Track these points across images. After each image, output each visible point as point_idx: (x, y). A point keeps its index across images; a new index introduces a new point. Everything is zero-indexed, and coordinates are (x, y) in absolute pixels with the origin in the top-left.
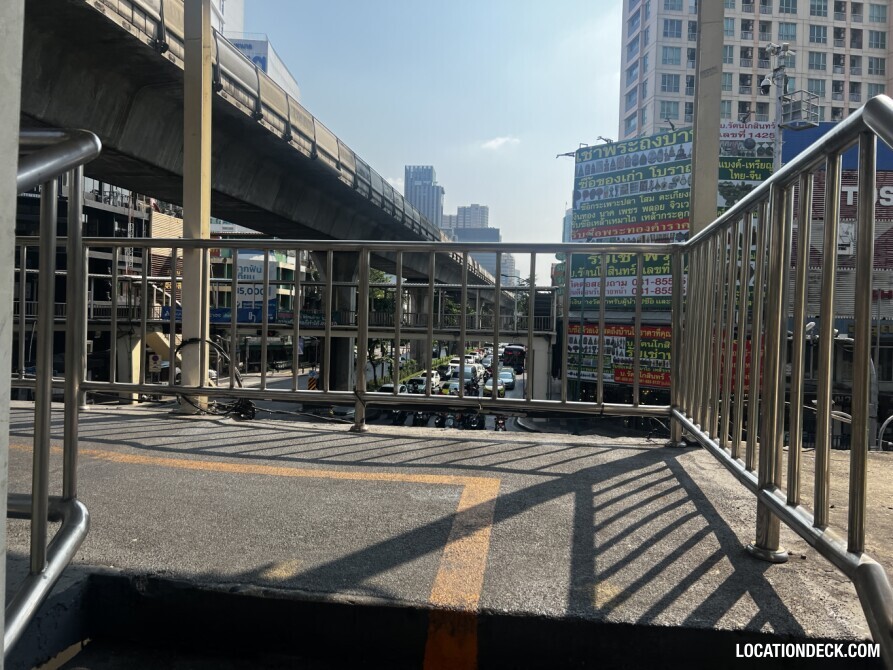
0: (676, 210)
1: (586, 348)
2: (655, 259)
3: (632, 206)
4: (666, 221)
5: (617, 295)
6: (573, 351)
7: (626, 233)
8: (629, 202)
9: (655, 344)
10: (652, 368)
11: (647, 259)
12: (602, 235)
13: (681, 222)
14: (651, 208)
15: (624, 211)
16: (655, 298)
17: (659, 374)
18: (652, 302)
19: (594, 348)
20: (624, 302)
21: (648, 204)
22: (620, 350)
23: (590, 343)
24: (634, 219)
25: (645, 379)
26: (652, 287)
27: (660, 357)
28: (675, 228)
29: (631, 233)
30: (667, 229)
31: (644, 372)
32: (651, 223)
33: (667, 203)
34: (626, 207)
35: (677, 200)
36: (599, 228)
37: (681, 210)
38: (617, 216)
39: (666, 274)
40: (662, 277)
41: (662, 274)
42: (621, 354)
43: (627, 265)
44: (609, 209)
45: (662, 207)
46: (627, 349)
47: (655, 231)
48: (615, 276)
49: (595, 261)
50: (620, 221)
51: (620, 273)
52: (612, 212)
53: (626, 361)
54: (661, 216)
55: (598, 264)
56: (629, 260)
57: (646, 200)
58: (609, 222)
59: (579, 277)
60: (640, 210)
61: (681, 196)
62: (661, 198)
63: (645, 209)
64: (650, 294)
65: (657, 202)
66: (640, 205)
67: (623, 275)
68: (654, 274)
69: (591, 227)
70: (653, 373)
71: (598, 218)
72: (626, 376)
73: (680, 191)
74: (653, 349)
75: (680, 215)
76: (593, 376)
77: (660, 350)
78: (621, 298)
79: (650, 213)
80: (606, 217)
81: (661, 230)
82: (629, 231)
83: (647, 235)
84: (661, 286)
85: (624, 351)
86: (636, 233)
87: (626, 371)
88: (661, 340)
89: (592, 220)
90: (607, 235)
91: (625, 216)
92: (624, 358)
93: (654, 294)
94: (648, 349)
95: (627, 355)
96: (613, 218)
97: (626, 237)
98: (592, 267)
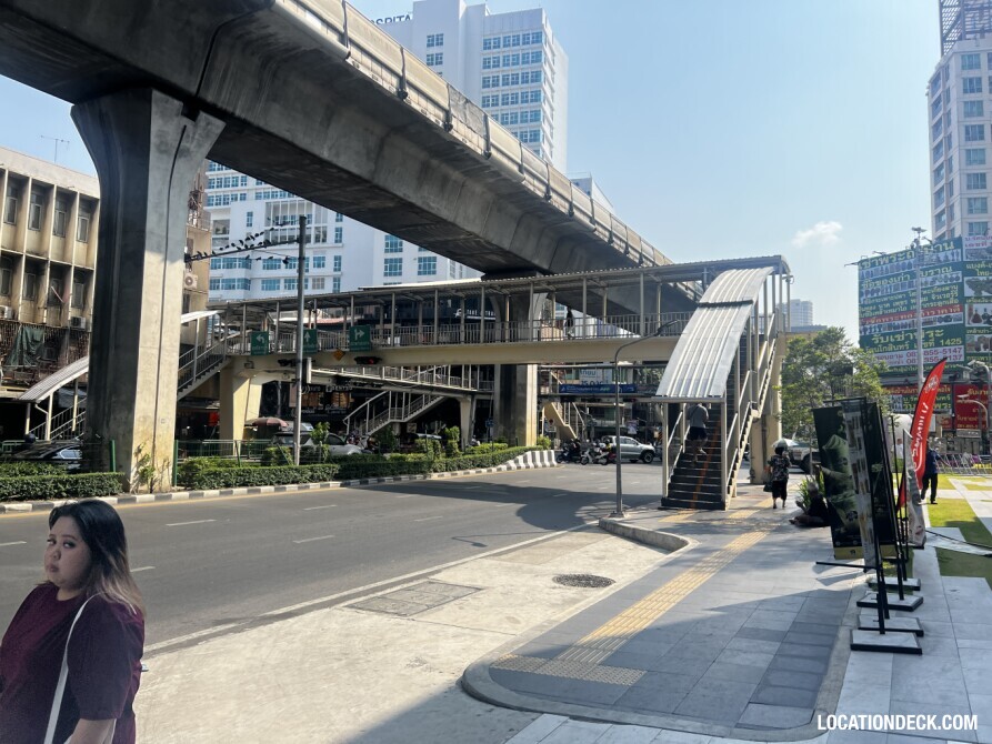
0: (936, 301)
3: (903, 299)
4: (930, 309)
7: (900, 319)
8: (900, 297)
12: (882, 321)
13: (940, 309)
15: (897, 303)
20: (902, 370)
22: (898, 405)
24: (905, 309)
29: (904, 319)
33: (929, 296)
34: (899, 300)
35: (936, 294)
36: (878, 316)
37: (939, 301)
38: (892, 307)
39: (932, 347)
40: (928, 350)
42: (899, 407)
43: (902, 343)
44: (886, 302)
45: (926, 299)
48: (893, 351)
49: (878, 341)
50: (895, 310)
51: (898, 349)
52: (888, 305)
54: (926, 306)
55: (880, 343)
56: (903, 339)
57: (913, 295)
58: (886, 312)
60: (909, 302)
61: (938, 291)
63: (913, 301)
65: (921, 296)
66: (908, 298)
69: (873, 316)
71: (878, 309)
73: (938, 287)
75: (939, 304)
78: (898, 367)
80: (884, 308)
81: (926, 315)
82: (902, 317)
83: (915, 320)
84: (929, 356)
85: (901, 405)
86: (907, 318)
89: (873, 311)
90: (886, 321)
91: (898, 306)
95: (904, 408)
96: (888, 308)
97: (900, 322)
98: (876, 346)
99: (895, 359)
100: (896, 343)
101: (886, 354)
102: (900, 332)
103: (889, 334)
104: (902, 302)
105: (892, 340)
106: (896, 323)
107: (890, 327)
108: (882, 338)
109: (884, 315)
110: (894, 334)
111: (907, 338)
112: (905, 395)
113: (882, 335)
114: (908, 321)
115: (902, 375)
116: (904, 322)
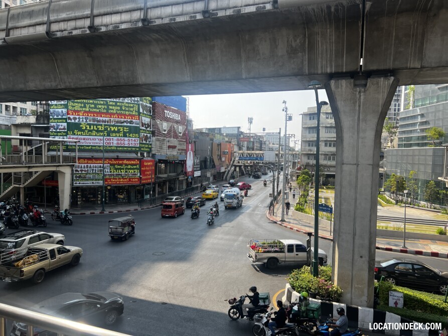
0: (125, 110)
1: (88, 170)
2: (116, 130)
3: (104, 104)
4: (121, 114)
5: (97, 145)
6: (80, 172)
7: (101, 117)
8: (102, 103)
9: (124, 167)
10: (123, 177)
11: (112, 130)
12: (88, 115)
13: (128, 116)
14: (114, 108)
15: (100, 106)
16: (117, 147)
17: (126, 179)
18: (115, 148)
19: (93, 170)
20: (102, 148)
21: (112, 105)
22: (107, 170)
23: (90, 167)
24: (105, 111)
25: (120, 182)
26: (115, 142)
27: (126, 172)
28: (125, 118)
29: (104, 117)
30: (121, 118)
31: (119, 179)
32: (114, 114)
33: (121, 107)
34: (101, 104)
35: (125, 106)
36: (85, 112)
37: (127, 111)
38: (95, 108)
39: (121, 137)
40: (119, 138)
41: (119, 136)
42: (108, 172)
43: (101, 131)
44: (91, 104)
45: (119, 108)
46: (110, 169)
47: (116, 118)
48: (96, 135)
49: (84, 128)
50: (97, 110)
51: (99, 135)
52: (93, 106)
53: (110, 175)
54: (118, 112)
55: (86, 129)
56: (103, 129)
57: (111, 103)
58: (91, 110)
59: (74, 135)
60: (108, 107)
61: (127, 105)
62: (118, 104)
63: (110, 107)
64: (114, 145)
65: (116, 105)
67: (100, 136)
68: (116, 136)
69: (81, 111)
70: (123, 179)
71: (85, 107)
72: (111, 181)
73: (127, 103)
74: (123, 169)
75: (127, 113)
76: (93, 183)
77: (126, 169)
78: (99, 146)
79: (113, 110)
80: (90, 107)
81: (118, 118)
82: (103, 116)
83: (112, 119)
84: (119, 142)
85: (109, 170)
86: (106, 117)
87: (110, 179)
88: (126, 165)
89: (81, 107)
90: (91, 116)
91: (100, 108)
92: (109, 173)
93: (116, 145)
94: (121, 169)
95: (110, 172)
96: (92, 108)
97: (101, 119)
98: (83, 131)
99: (97, 141)
100: (98, 131)
101: (91, 137)
102: (101, 125)
103: (94, 125)
104: (103, 107)
105: (95, 128)
106: (99, 118)
107: (94, 120)
108: (88, 126)
109: (89, 112)
110: (97, 125)
111: (105, 129)
112: (111, 165)
113: (88, 124)
114: (107, 119)
115: (101, 151)
116: (104, 119)
